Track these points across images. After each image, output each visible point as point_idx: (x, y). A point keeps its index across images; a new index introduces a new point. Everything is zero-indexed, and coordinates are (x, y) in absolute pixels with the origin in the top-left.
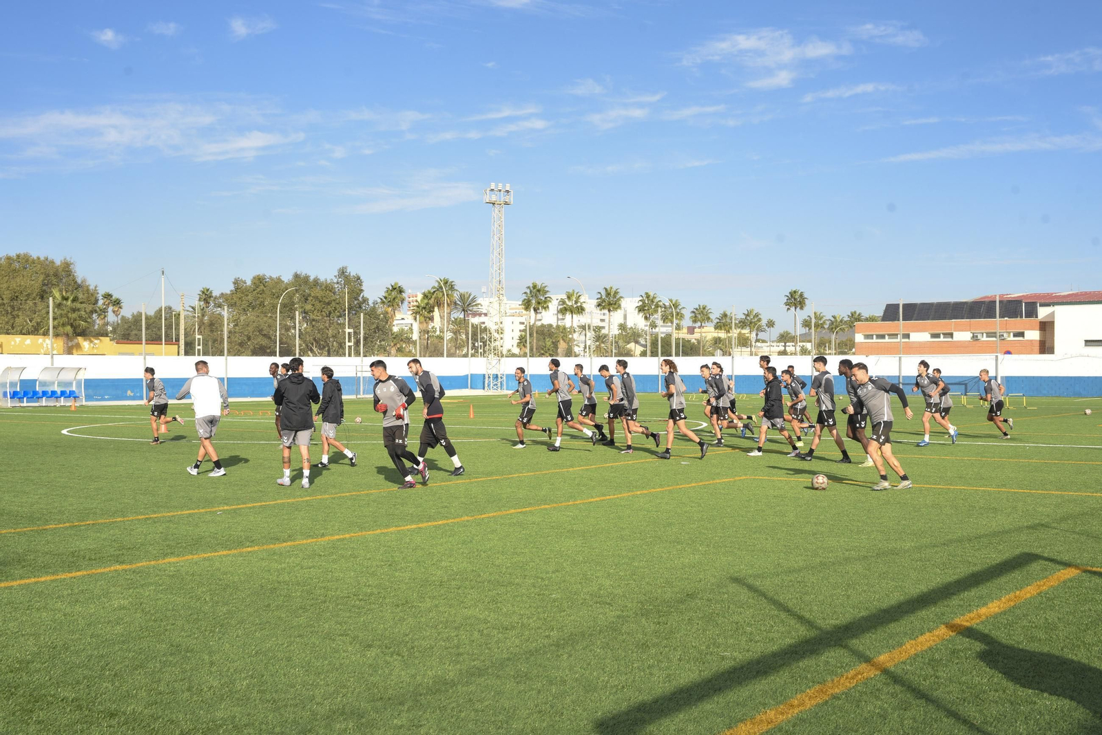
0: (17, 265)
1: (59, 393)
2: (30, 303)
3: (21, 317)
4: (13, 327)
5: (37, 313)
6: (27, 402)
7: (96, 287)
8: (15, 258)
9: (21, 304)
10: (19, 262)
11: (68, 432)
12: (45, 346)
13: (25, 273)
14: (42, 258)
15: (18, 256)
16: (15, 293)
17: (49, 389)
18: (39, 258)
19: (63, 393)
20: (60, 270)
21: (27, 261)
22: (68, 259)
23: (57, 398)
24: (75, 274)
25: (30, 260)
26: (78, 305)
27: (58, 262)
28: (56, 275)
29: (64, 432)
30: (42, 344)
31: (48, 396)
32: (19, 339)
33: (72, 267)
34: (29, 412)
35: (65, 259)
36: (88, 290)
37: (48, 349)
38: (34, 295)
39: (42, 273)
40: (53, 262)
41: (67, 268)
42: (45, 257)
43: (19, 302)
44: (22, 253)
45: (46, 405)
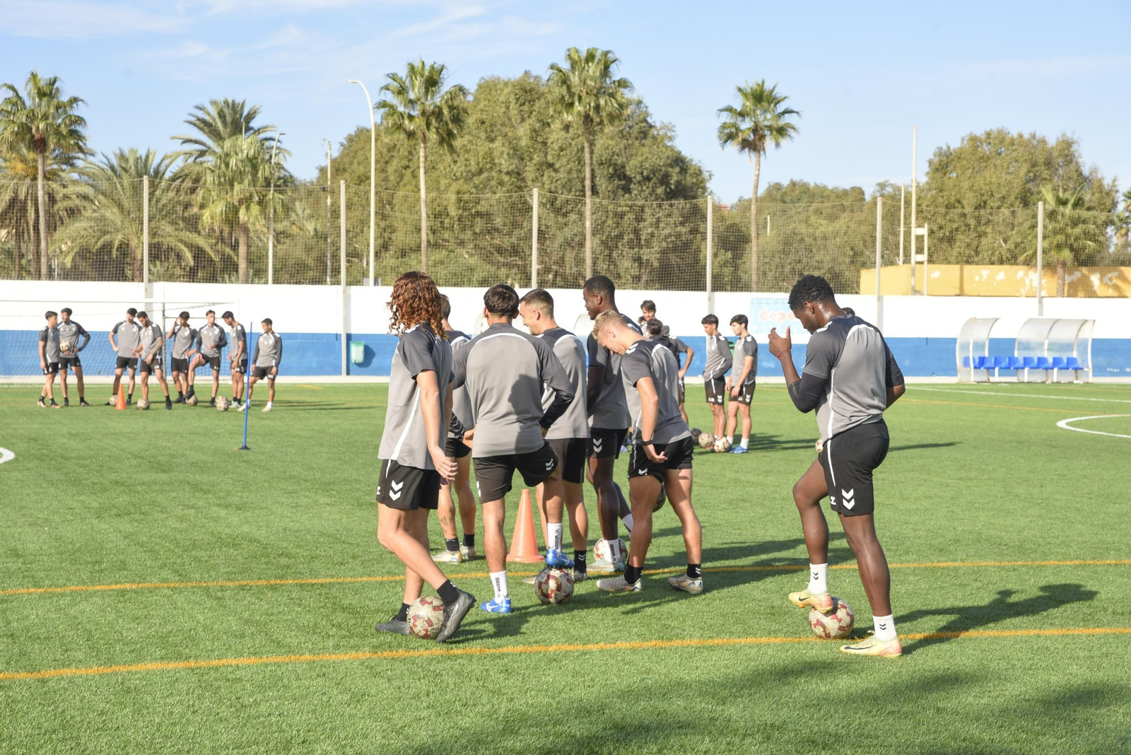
0: (986, 149)
1: (1051, 361)
2: (1005, 212)
3: (990, 236)
4: (977, 253)
5: (1016, 228)
6: (1000, 375)
7: (1114, 181)
8: (983, 137)
9: (991, 214)
10: (990, 144)
11: (1067, 424)
12: (1027, 282)
13: (998, 162)
14: (1026, 136)
15: (988, 135)
16: (982, 195)
17: (1035, 355)
18: (1021, 136)
19: (1057, 362)
20: (1055, 154)
21: (1002, 141)
22: (1069, 135)
23: (1047, 369)
24: (1080, 160)
25: (1008, 140)
26: (1084, 214)
27: (1052, 142)
28: (1048, 164)
29: (1062, 424)
30: (1023, 280)
31: (1033, 365)
32: (988, 272)
33: (1074, 147)
34: (1005, 390)
35: (1064, 135)
36: (1101, 186)
37: (1032, 288)
38: (1012, 198)
39: (1025, 161)
40: (1043, 142)
41: (1067, 151)
42: (1031, 134)
43: (988, 211)
44: (994, 128)
45: (1030, 380)
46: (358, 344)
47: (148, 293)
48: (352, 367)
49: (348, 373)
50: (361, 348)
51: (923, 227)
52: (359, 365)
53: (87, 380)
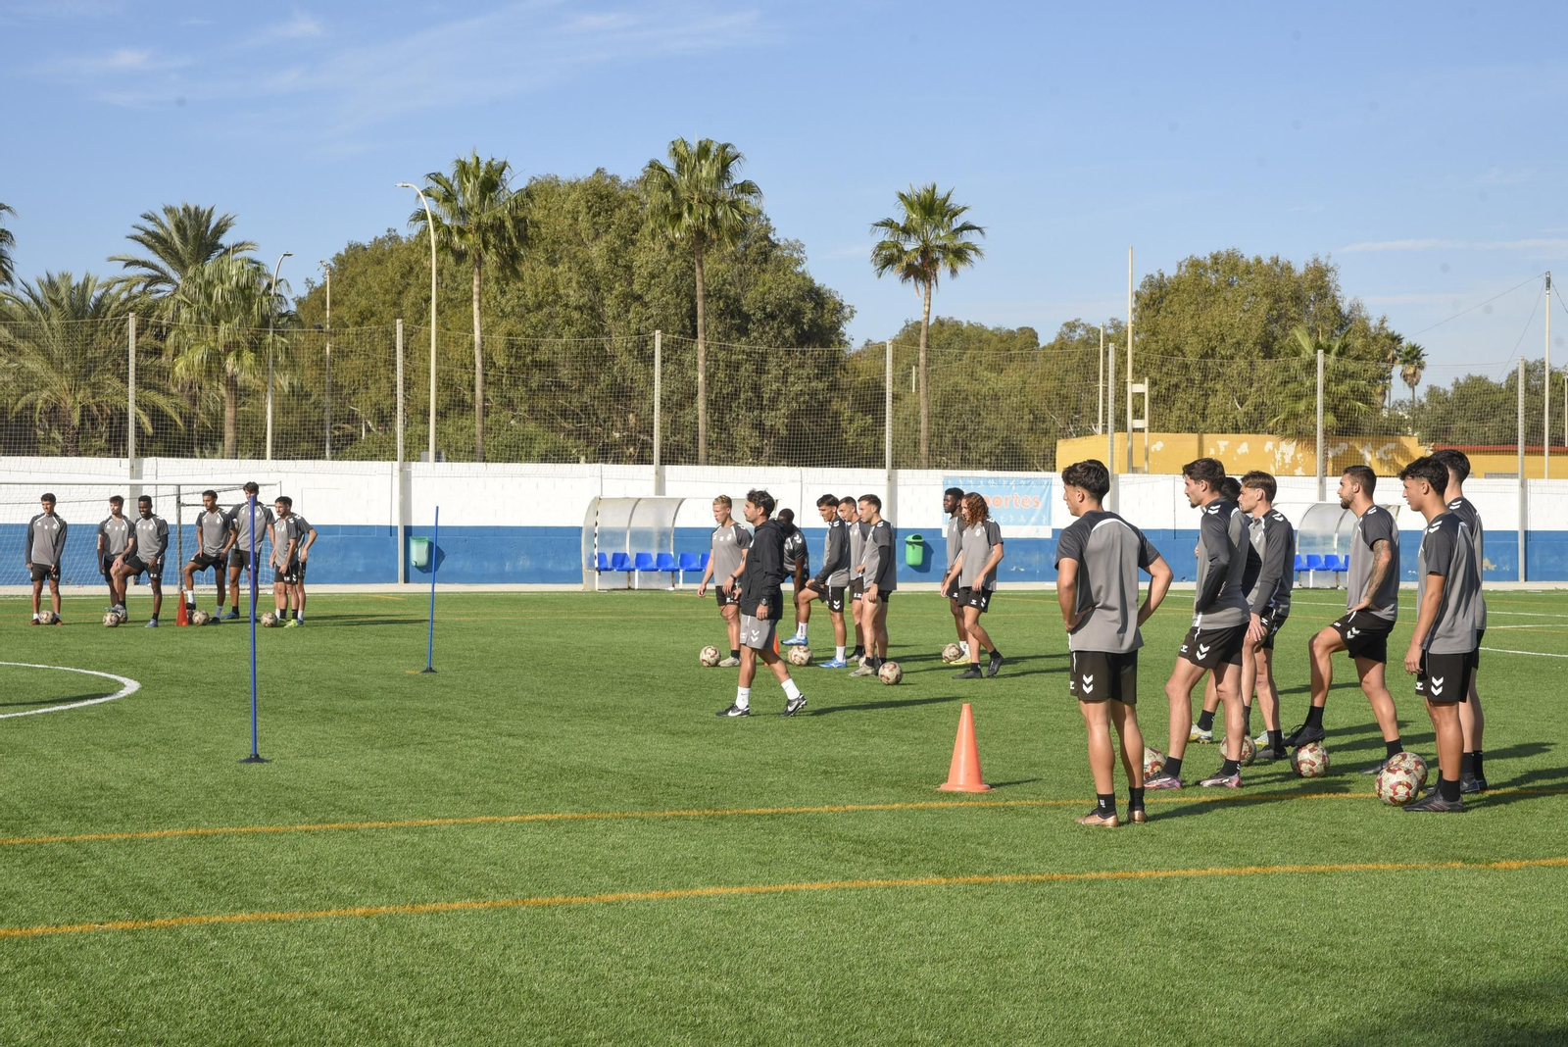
0: (1212, 278)
2: (1241, 363)
3: (1220, 395)
4: (1204, 417)
5: (1255, 385)
7: (1383, 322)
8: (1209, 262)
9: (1221, 365)
10: (1217, 271)
12: (1278, 457)
13: (1229, 295)
14: (1266, 261)
15: (1215, 258)
16: (1210, 340)
18: (1259, 261)
20: (1305, 286)
21: (1234, 268)
22: (1323, 260)
24: (1338, 294)
25: (1242, 267)
26: (1352, 366)
27: (1300, 269)
28: (1297, 298)
30: (1272, 453)
32: (1226, 443)
33: (1331, 276)
35: (1316, 260)
36: (1366, 330)
37: (1284, 464)
38: (1250, 344)
39: (1266, 295)
40: (1288, 268)
41: (1320, 279)
42: (1272, 258)
43: (1218, 361)
44: (1223, 250)
45: (1316, 586)
46: (420, 540)
47: (136, 472)
48: (413, 572)
49: (407, 580)
50: (425, 546)
51: (1143, 382)
52: (421, 568)
53: (64, 590)
